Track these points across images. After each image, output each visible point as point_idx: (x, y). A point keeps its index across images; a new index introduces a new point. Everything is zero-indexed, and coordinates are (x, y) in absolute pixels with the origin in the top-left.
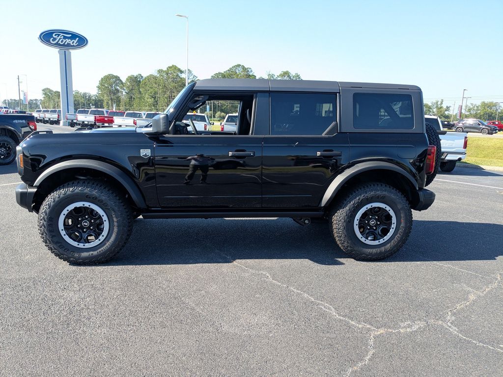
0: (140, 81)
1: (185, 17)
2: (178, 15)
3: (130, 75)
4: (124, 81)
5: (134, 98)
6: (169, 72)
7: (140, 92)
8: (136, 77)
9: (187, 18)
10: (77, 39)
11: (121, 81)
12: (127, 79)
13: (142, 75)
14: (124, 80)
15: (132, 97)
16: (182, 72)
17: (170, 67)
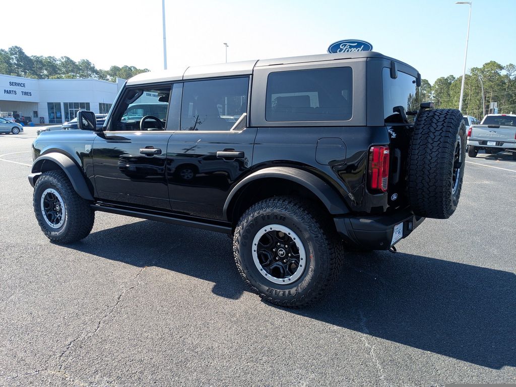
0: (450, 83)
1: (468, 3)
2: (458, 3)
3: (439, 77)
4: (432, 85)
5: (441, 103)
6: (486, 70)
7: (449, 95)
8: (446, 79)
9: (470, 4)
10: (363, 46)
11: (429, 84)
12: (436, 82)
13: (454, 76)
14: (432, 83)
15: (439, 101)
16: (501, 68)
17: (486, 64)
